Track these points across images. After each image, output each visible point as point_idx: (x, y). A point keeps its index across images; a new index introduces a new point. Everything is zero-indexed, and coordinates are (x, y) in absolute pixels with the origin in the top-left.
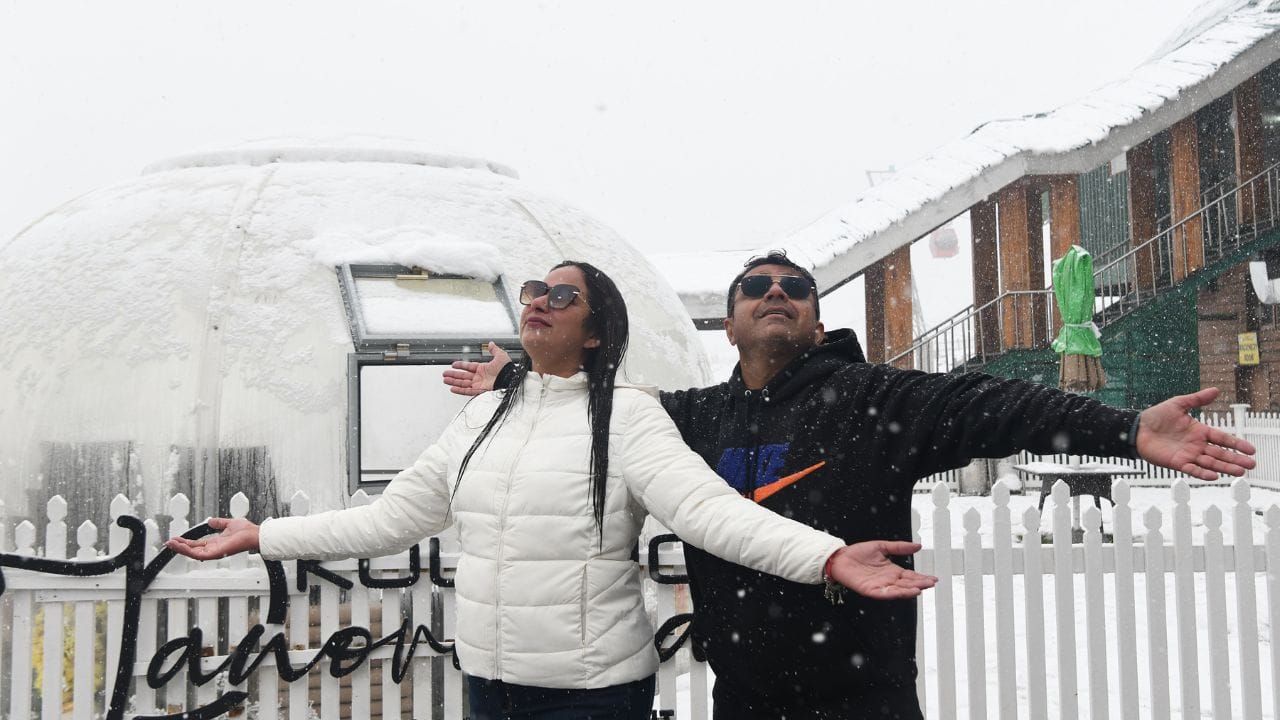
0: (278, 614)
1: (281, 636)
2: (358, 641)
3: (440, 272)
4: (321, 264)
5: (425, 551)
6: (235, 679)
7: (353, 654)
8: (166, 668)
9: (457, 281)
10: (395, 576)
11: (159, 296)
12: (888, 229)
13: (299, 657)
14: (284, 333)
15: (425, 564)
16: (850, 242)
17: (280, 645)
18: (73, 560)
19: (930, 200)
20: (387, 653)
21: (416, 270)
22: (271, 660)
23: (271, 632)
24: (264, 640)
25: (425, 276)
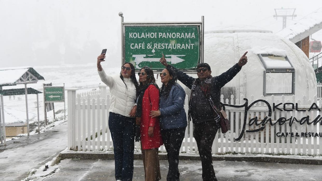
0: (270, 115)
1: (270, 118)
2: (284, 120)
3: (276, 55)
4: (254, 54)
5: (295, 105)
6: (263, 125)
7: (282, 122)
8: (251, 123)
9: (279, 57)
10: (289, 109)
11: (225, 57)
12: (305, 32)
13: (274, 122)
14: (250, 65)
15: (295, 107)
16: (294, 35)
17: (270, 120)
18: (235, 105)
19: (316, 24)
20: (289, 122)
21: (272, 55)
22: (269, 122)
23: (269, 118)
24: (268, 119)
25: (273, 56)
